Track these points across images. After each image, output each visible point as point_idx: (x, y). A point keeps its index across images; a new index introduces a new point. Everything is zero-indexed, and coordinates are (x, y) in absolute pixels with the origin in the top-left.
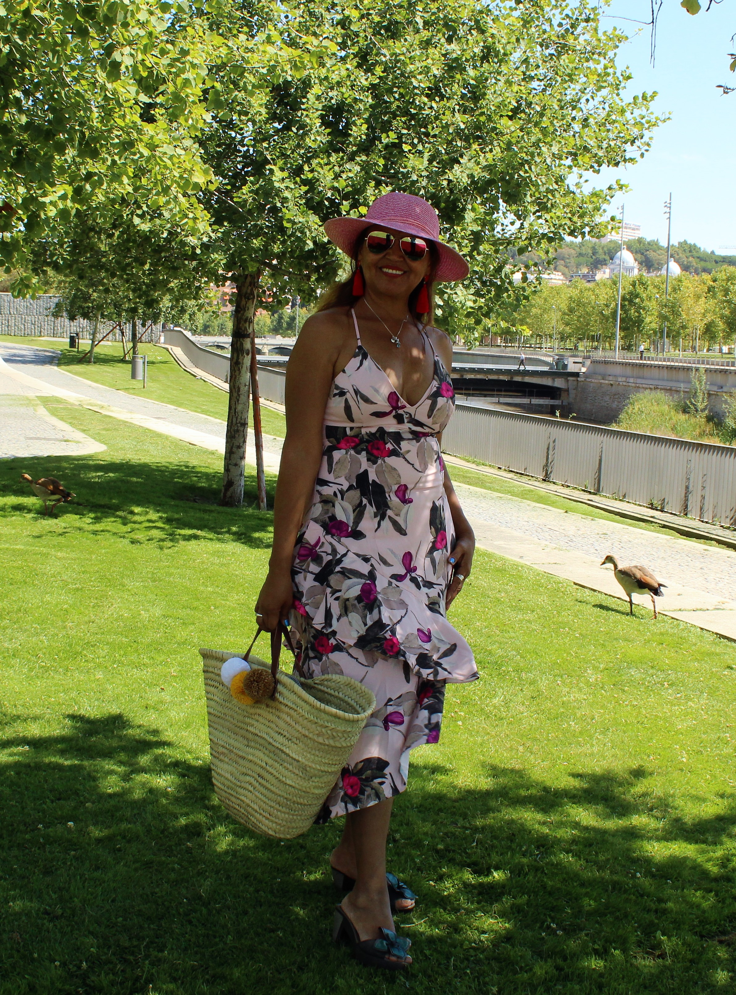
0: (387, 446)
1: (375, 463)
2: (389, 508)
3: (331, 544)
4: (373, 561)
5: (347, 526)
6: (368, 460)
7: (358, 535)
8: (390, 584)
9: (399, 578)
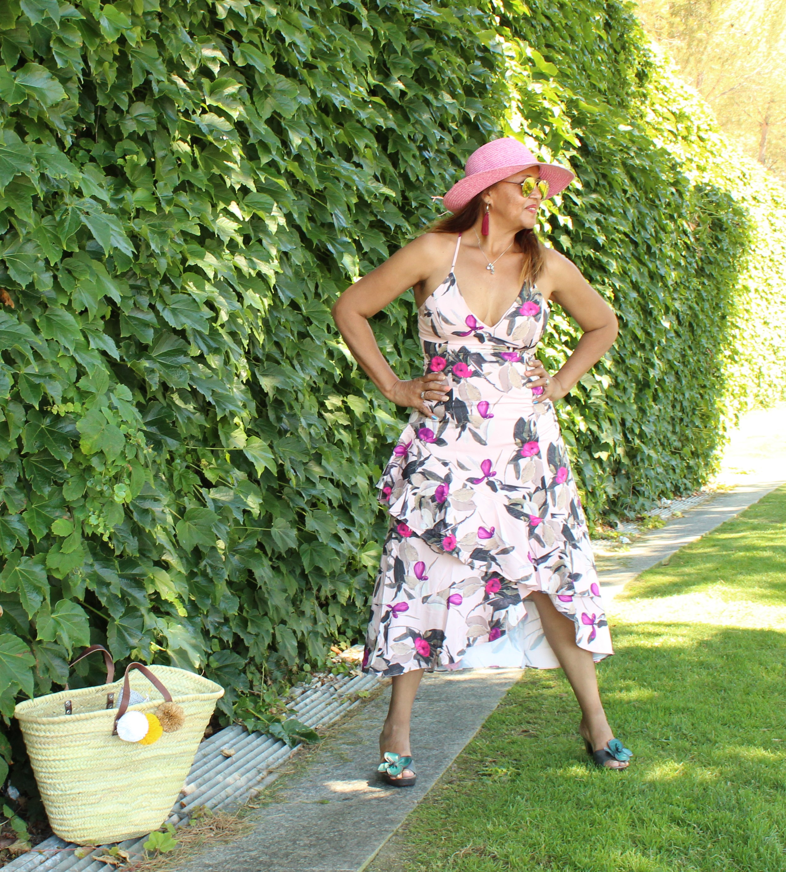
0: (469, 368)
1: (458, 382)
2: (468, 421)
3: (418, 447)
4: (450, 466)
5: (433, 433)
6: (454, 380)
7: (440, 442)
8: (465, 486)
9: (475, 481)
